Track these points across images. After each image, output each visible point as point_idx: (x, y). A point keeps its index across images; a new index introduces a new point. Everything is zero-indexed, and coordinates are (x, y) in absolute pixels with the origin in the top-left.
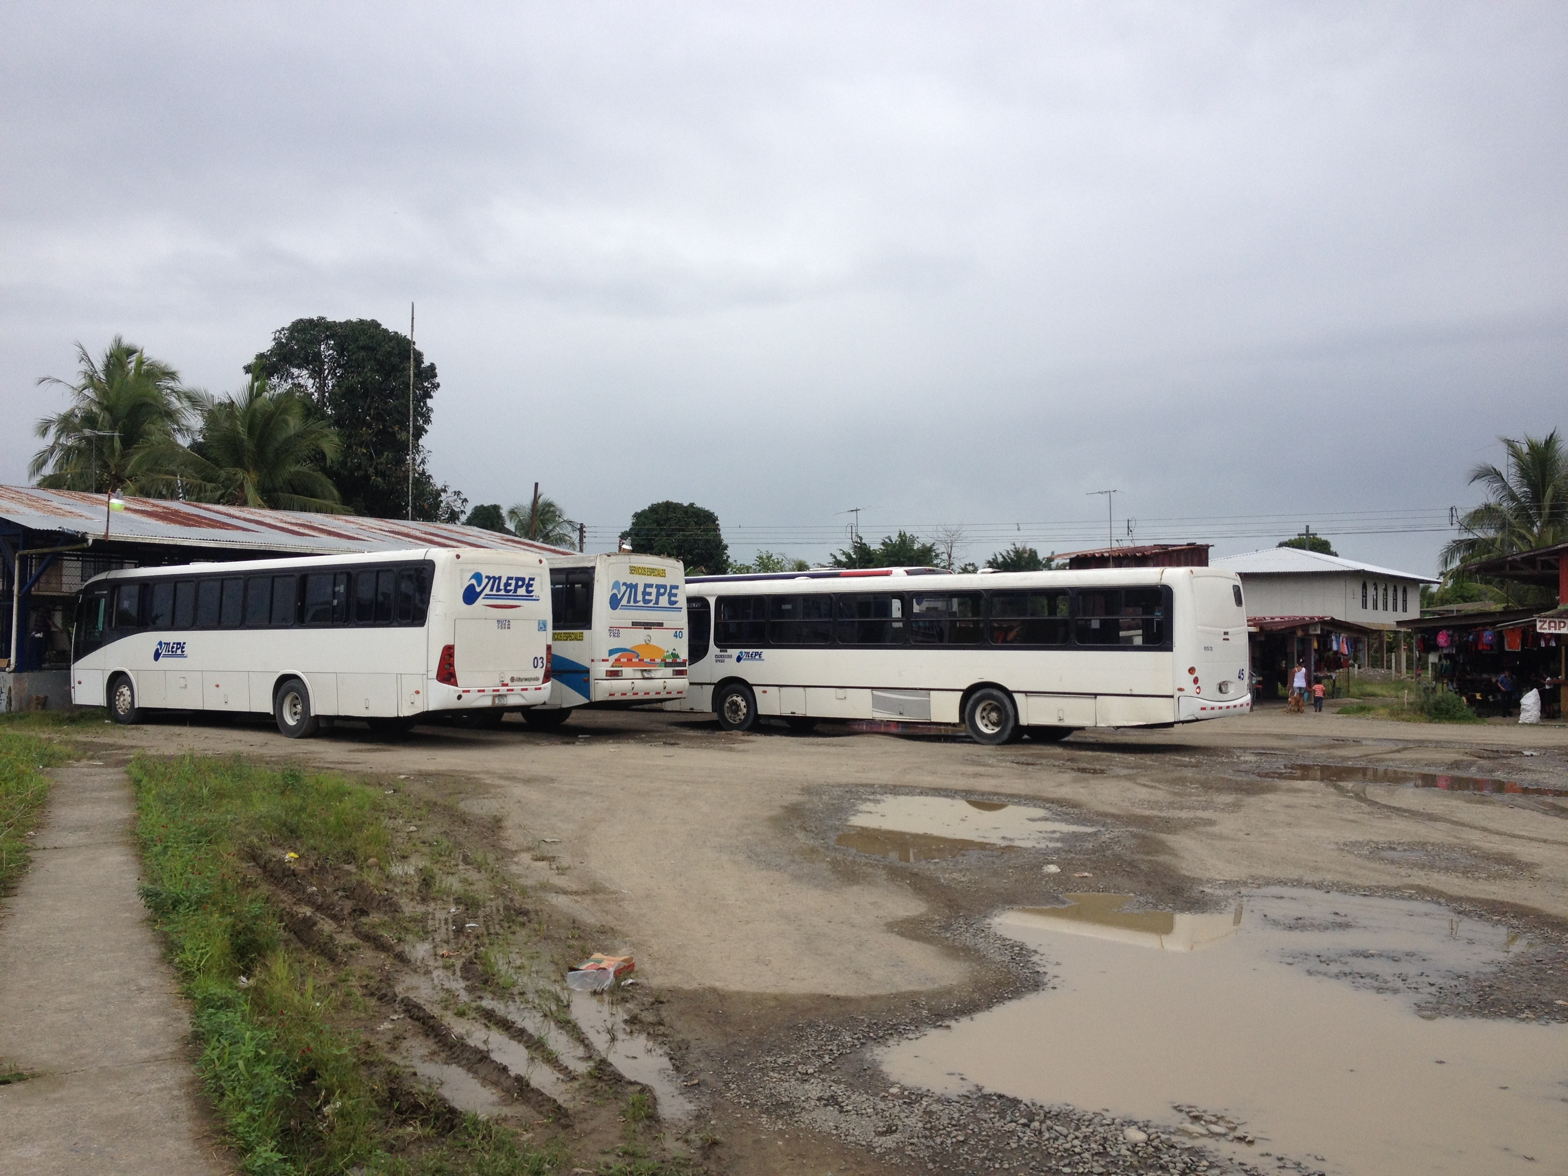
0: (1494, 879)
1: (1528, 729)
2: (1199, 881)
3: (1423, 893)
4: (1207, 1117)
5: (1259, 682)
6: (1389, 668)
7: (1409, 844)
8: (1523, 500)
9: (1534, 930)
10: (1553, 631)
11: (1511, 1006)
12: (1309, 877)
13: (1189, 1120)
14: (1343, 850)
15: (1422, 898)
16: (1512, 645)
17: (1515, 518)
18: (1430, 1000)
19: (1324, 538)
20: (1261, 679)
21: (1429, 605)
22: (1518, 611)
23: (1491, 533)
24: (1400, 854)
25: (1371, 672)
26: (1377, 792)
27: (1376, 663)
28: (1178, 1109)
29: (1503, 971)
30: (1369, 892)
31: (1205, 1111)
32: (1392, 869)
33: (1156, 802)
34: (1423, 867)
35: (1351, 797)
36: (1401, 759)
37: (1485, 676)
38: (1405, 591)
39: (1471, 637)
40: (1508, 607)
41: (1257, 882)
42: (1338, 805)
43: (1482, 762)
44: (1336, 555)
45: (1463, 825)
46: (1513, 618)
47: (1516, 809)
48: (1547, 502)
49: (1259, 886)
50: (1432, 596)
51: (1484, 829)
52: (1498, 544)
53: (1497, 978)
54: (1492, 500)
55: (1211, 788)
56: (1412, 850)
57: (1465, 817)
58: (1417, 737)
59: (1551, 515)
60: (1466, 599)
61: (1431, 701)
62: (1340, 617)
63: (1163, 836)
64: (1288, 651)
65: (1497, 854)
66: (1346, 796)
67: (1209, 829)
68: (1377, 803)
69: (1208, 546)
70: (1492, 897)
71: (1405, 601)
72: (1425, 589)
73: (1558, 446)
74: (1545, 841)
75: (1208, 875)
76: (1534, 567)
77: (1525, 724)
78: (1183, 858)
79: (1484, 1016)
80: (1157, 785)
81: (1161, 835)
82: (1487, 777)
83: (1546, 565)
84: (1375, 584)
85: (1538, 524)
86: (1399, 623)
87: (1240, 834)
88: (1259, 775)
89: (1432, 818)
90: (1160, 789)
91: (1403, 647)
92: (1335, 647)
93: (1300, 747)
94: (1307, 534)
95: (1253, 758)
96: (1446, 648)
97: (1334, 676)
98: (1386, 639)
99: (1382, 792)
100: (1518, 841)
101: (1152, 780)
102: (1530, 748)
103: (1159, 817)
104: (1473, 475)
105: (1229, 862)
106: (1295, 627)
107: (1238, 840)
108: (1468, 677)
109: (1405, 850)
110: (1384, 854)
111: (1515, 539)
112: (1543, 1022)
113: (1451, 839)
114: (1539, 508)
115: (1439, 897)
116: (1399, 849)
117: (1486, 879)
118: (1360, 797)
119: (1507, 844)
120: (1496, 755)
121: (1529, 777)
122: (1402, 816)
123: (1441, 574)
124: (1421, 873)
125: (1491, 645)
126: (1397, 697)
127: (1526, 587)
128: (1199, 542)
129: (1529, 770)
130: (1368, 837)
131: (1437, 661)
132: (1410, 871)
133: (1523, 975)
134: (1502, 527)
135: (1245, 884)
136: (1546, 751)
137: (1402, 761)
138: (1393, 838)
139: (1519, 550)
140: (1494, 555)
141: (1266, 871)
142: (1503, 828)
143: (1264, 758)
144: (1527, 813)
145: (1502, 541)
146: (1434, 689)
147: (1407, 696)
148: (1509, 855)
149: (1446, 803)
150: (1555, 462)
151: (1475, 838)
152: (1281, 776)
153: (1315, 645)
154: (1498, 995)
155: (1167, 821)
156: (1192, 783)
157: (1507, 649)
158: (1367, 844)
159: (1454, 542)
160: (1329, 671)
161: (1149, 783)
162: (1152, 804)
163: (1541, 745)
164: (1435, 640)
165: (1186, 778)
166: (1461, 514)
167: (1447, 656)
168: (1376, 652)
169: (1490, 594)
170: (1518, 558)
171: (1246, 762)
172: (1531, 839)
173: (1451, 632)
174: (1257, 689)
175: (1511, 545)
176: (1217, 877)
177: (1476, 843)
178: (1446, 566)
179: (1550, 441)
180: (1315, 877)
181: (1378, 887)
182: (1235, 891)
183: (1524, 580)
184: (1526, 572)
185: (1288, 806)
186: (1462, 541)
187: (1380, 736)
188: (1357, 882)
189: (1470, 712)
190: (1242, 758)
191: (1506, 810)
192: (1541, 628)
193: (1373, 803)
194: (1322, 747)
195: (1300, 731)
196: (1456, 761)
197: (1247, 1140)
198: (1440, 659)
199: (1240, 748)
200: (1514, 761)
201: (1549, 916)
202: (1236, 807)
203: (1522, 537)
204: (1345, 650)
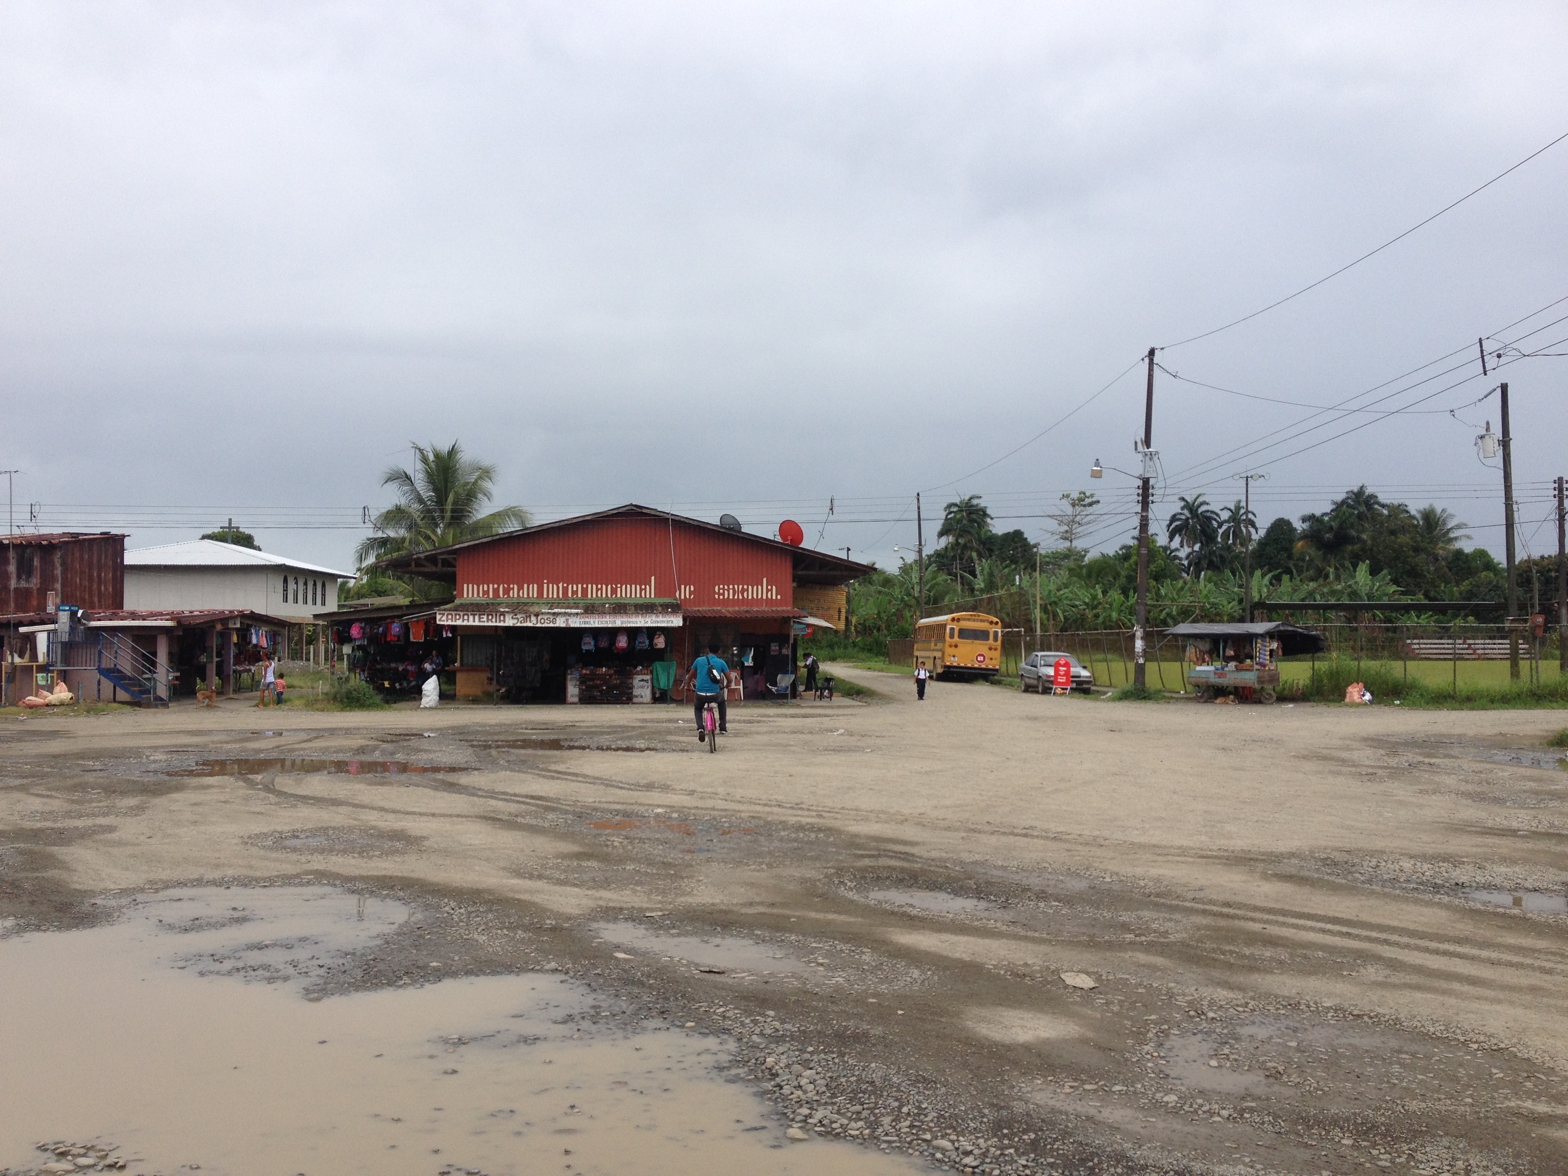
0: (387, 855)
1: (427, 713)
2: (92, 893)
3: (322, 877)
4: (75, 1151)
5: (177, 678)
6: (308, 660)
7: (310, 830)
8: (429, 503)
9: (417, 899)
10: (450, 623)
11: (391, 975)
12: (210, 875)
13: (55, 1158)
14: (247, 843)
15: (319, 883)
16: (417, 636)
17: (422, 520)
18: (319, 982)
19: (247, 531)
20: (178, 674)
21: (346, 599)
22: (424, 605)
23: (402, 532)
24: (303, 841)
25: (291, 664)
26: (285, 782)
27: (295, 655)
28: (43, 1148)
29: (388, 943)
30: (269, 882)
31: (73, 1145)
32: (294, 857)
33: (51, 812)
34: (322, 851)
35: (260, 789)
36: (311, 748)
37: (393, 665)
38: (324, 586)
39: (381, 629)
40: (413, 601)
41: (155, 886)
42: (247, 799)
43: (385, 745)
44: (260, 550)
45: (363, 807)
46: (416, 611)
47: (411, 788)
48: (449, 507)
49: (157, 891)
50: (349, 590)
51: (382, 809)
52: (406, 544)
53: (381, 950)
54: (403, 501)
55: (114, 792)
56: (314, 836)
57: (365, 799)
58: (329, 726)
59: (452, 518)
60: (380, 594)
61: (344, 691)
62: (260, 610)
63: (55, 849)
64: (207, 645)
65: (391, 831)
66: (255, 789)
67: (109, 836)
68: (285, 793)
69: (124, 536)
70: (384, 873)
71: (323, 595)
72: (344, 584)
73: (458, 456)
74: (433, 815)
75: (102, 885)
76: (435, 564)
77: (426, 708)
78: (75, 871)
79: (367, 989)
80: (54, 793)
81: (53, 848)
82: (388, 759)
83: (446, 563)
84: (296, 578)
85: (441, 525)
86: (316, 616)
87: (142, 838)
88: (169, 774)
89: (336, 802)
90: (56, 797)
91: (321, 640)
92: (254, 641)
93: (213, 742)
94: (230, 527)
95: (163, 757)
96: (358, 639)
97: (253, 668)
98: (306, 633)
99: (290, 782)
100: (410, 817)
101: (48, 789)
102: (428, 730)
103: (52, 829)
104: (386, 477)
105: (127, 869)
106: (213, 621)
107: (138, 845)
108: (379, 667)
109: (307, 837)
110: (287, 843)
111: (421, 539)
112: (419, 986)
113: (351, 821)
114: (442, 511)
115: (335, 879)
116: (302, 836)
117: (380, 856)
118: (269, 788)
119: (400, 821)
120: (398, 738)
121: (424, 756)
122: (308, 804)
123: (359, 570)
124: (321, 858)
125: (399, 637)
126: (313, 688)
127: (430, 583)
128: (114, 531)
129: (426, 751)
130: (272, 828)
131: (350, 652)
132: (310, 857)
133: (404, 943)
134: (410, 528)
135: (142, 890)
136: (442, 732)
137: (314, 749)
138: (298, 826)
139: (425, 548)
140: (403, 553)
141: (165, 874)
142: (398, 806)
143: (175, 756)
144: (420, 790)
145: (411, 540)
146: (347, 679)
147: (322, 687)
148: (402, 831)
149: (349, 787)
150: (456, 470)
151: (372, 818)
152: (191, 773)
153: (235, 639)
154: (381, 966)
155: (60, 832)
156: (93, 789)
157: (412, 639)
158: (272, 835)
159: (368, 539)
160: (250, 664)
161: (44, 792)
162: (45, 815)
163: (438, 726)
164: (349, 633)
165: (87, 783)
166: (374, 514)
167: (360, 647)
168: (296, 644)
169: (400, 589)
170: (422, 556)
171: (155, 762)
172: (421, 814)
173: (363, 625)
174: (174, 685)
175: (418, 544)
176: (112, 887)
177: (373, 823)
178: (361, 561)
179: (452, 452)
180: (216, 874)
181: (278, 877)
182: (129, 899)
183: (428, 576)
184: (430, 569)
185: (195, 804)
186: (376, 539)
187: (294, 727)
188: (258, 874)
189: (378, 699)
190: (152, 758)
191: (403, 789)
192: (440, 620)
193: (280, 793)
194: (235, 741)
195: (216, 727)
196: (362, 747)
197: (118, 1165)
198: (353, 650)
199: (151, 747)
200: (414, 742)
201: (431, 884)
202: (140, 809)
203: (428, 538)
204: (264, 643)
